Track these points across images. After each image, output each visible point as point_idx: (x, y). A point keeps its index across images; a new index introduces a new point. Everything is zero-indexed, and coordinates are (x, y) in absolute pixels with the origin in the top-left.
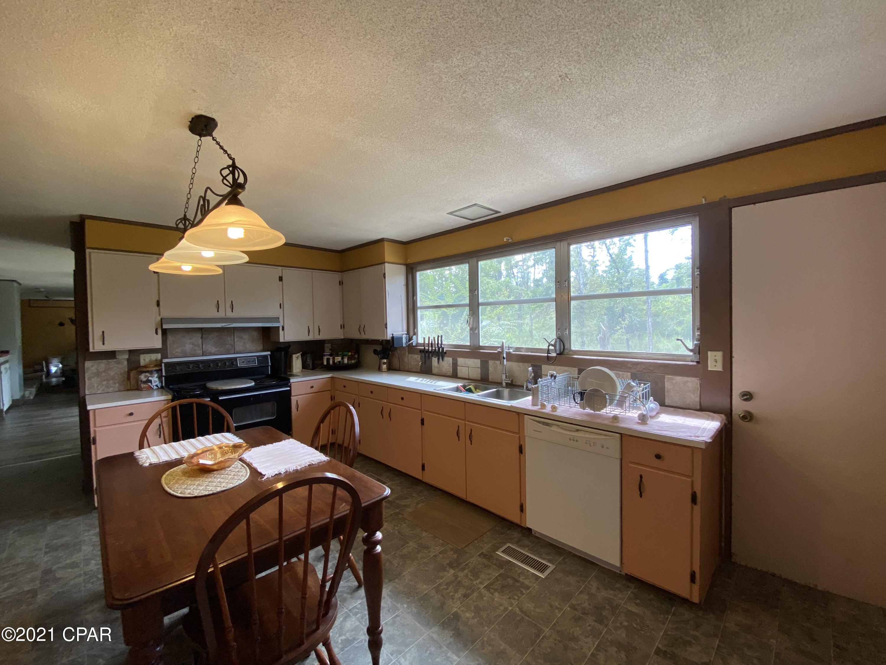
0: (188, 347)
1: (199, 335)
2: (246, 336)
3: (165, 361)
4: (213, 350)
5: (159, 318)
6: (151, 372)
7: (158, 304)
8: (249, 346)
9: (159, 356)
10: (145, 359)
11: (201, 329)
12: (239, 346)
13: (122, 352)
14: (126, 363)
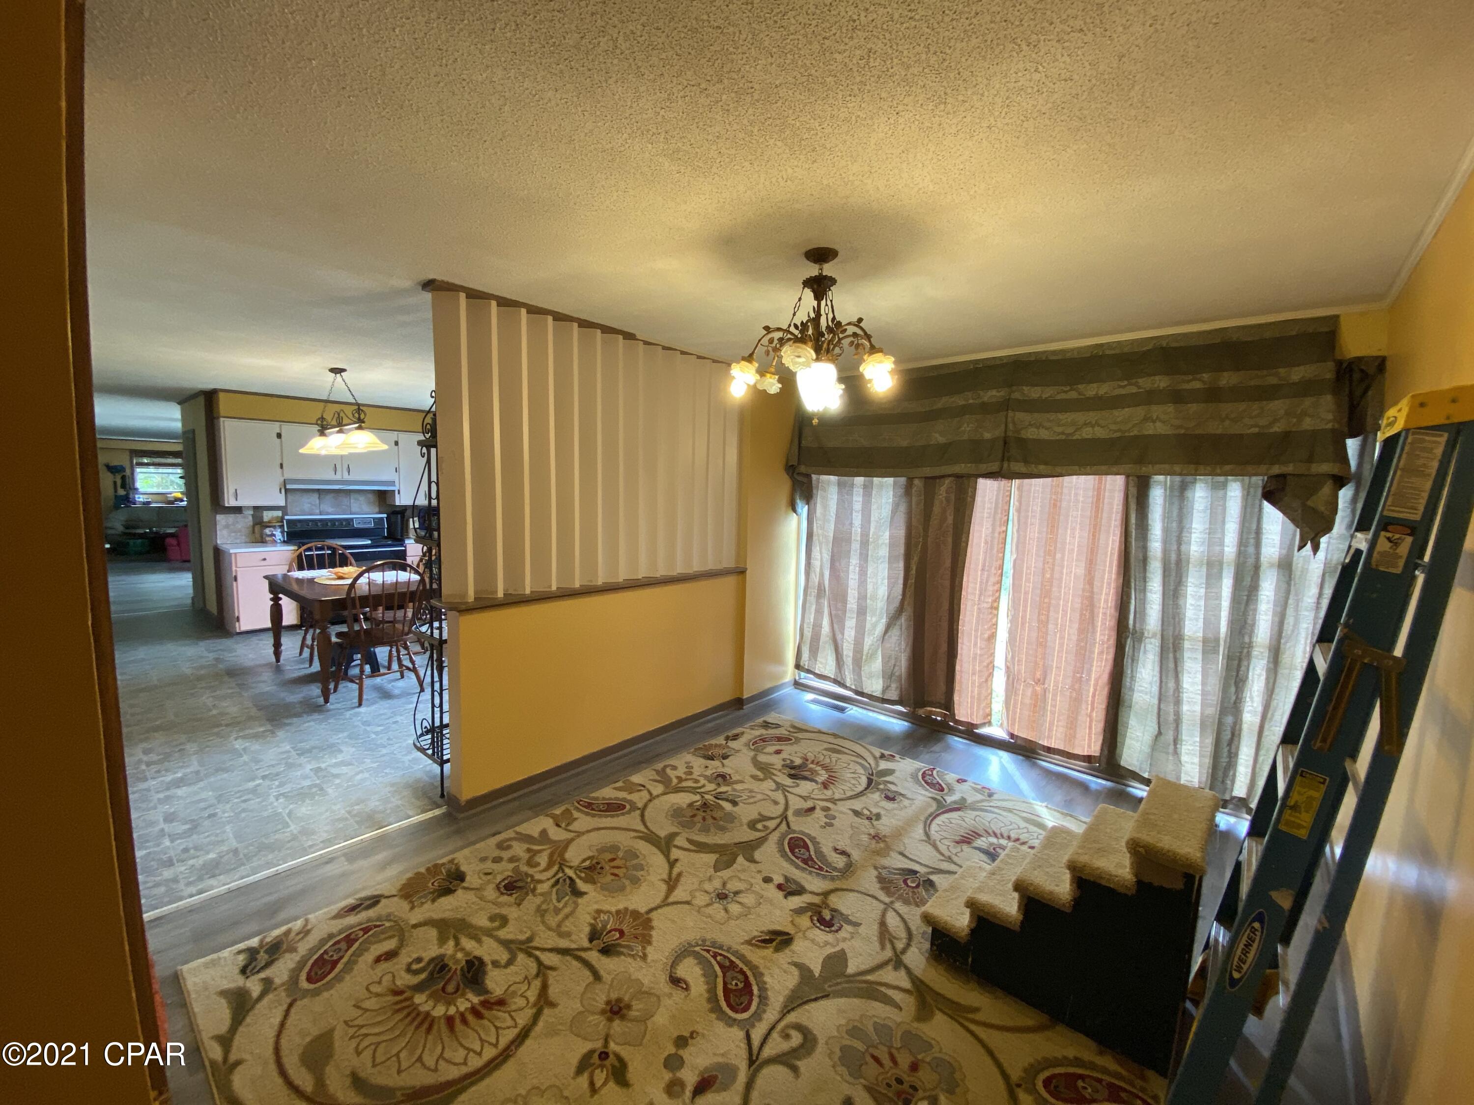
0: (307, 507)
1: (316, 495)
2: (362, 498)
3: (287, 517)
4: (330, 510)
5: (282, 479)
6: (274, 527)
7: (281, 466)
8: (366, 508)
9: (279, 513)
10: (267, 516)
11: (318, 490)
12: (355, 507)
13: (248, 508)
14: (251, 518)
